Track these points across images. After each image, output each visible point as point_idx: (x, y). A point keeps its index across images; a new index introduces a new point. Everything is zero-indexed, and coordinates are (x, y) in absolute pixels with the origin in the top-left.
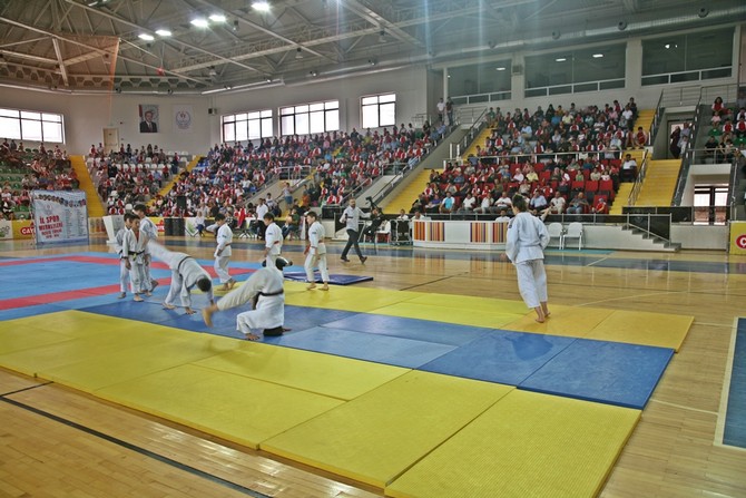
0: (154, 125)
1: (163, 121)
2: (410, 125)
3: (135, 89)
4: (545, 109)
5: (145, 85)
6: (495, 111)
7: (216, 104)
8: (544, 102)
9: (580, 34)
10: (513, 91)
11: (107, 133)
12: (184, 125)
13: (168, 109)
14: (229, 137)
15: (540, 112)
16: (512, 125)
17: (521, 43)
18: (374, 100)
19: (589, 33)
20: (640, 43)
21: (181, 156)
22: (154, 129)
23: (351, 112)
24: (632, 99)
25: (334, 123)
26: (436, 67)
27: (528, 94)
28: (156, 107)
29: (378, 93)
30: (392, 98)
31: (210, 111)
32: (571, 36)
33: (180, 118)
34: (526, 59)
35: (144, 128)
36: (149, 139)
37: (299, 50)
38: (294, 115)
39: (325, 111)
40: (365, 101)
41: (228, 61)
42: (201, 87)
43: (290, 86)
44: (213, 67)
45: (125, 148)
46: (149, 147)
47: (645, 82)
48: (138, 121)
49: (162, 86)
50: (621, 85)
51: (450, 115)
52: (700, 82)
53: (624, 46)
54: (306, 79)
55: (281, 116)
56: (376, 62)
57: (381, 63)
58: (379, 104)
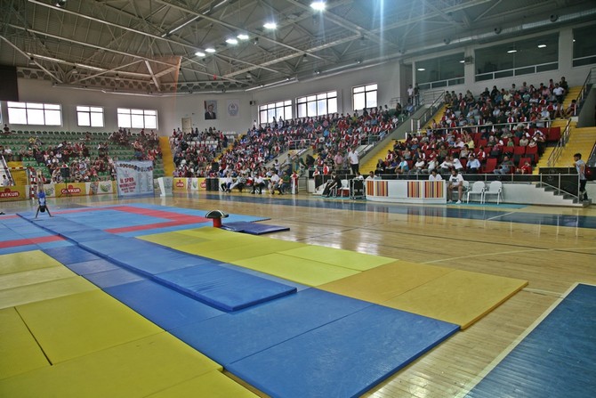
0: (214, 114)
1: (220, 111)
2: (386, 106)
3: (203, 90)
4: (491, 90)
5: (208, 88)
6: (450, 93)
7: (256, 97)
8: (489, 85)
9: (518, 28)
10: (466, 77)
11: (184, 121)
12: (233, 113)
13: (223, 102)
14: (264, 120)
15: (487, 93)
16: (463, 104)
17: (470, 39)
18: (362, 89)
19: (525, 27)
20: (571, 31)
21: (230, 135)
22: (214, 117)
23: (345, 99)
24: (563, 78)
25: (333, 108)
26: (406, 62)
27: (478, 79)
28: (215, 102)
29: (364, 84)
30: (375, 87)
31: (251, 103)
32: (511, 30)
33: (231, 109)
34: (476, 51)
35: (208, 117)
36: (211, 123)
37: (305, 55)
38: (306, 103)
39: (327, 99)
40: (356, 90)
41: (258, 67)
42: (245, 86)
43: (302, 82)
44: (249, 72)
45: (195, 130)
46: (211, 129)
47: (576, 64)
48: (204, 112)
49: (220, 87)
50: (555, 67)
51: (417, 98)
53: (557, 35)
54: (312, 77)
55: (298, 104)
56: (361, 61)
57: (365, 62)
58: (365, 92)
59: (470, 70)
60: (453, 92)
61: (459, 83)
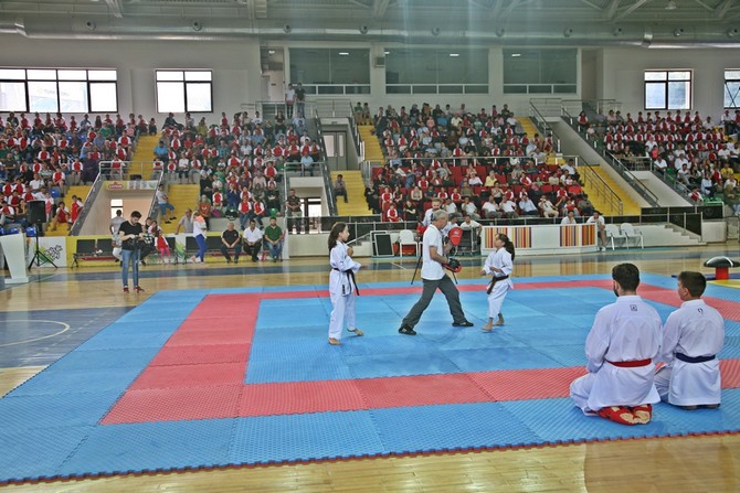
4: (420, 108)
6: (363, 105)
9: (459, 34)
10: (372, 85)
15: (413, 110)
18: (177, 75)
19: (467, 35)
24: (506, 106)
27: (390, 91)
29: (184, 67)
30: (206, 76)
38: (26, 81)
39: (89, 82)
40: (161, 75)
43: (31, 37)
47: (507, 90)
50: (486, 90)
51: (301, 106)
52: (553, 95)
53: (487, 52)
56: (201, 27)
57: (208, 30)
58: (185, 82)
59: (378, 76)
60: (366, 104)
61: (360, 92)
